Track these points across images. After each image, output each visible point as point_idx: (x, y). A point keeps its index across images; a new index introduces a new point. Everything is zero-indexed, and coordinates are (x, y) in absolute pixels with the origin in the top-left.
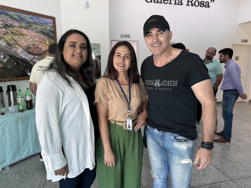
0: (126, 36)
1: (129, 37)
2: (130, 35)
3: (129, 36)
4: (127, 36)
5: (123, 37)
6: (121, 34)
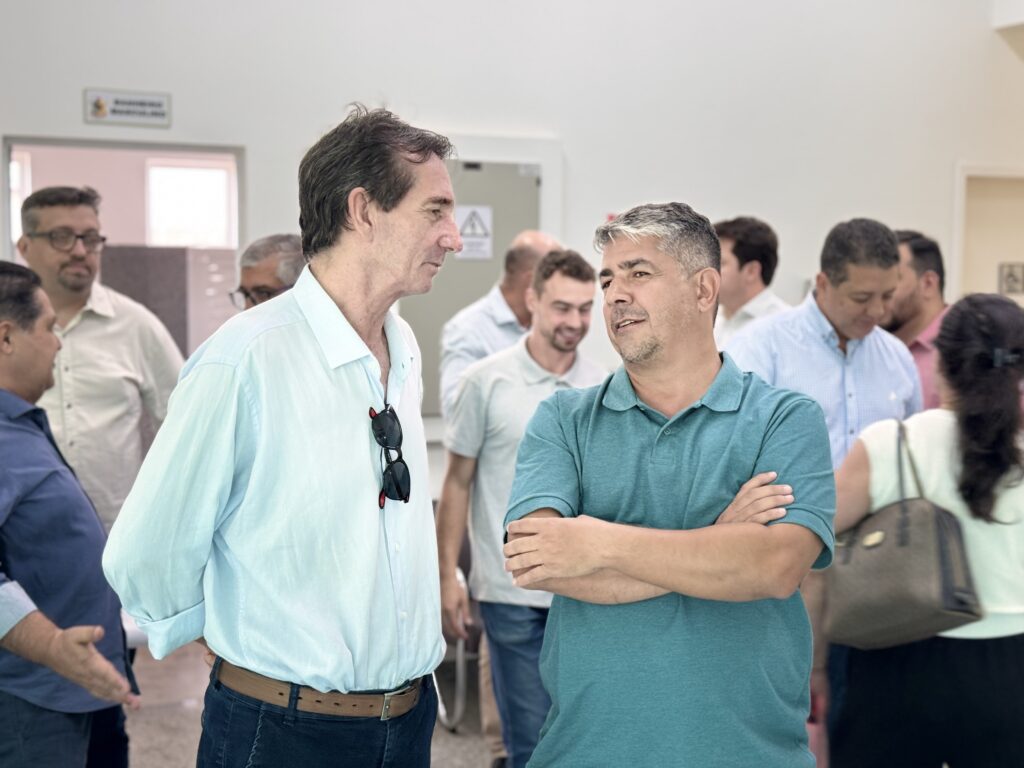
0: (130, 103)
1: (162, 115)
2: (164, 100)
3: (159, 105)
4: (142, 104)
5: (110, 118)
6: (85, 92)
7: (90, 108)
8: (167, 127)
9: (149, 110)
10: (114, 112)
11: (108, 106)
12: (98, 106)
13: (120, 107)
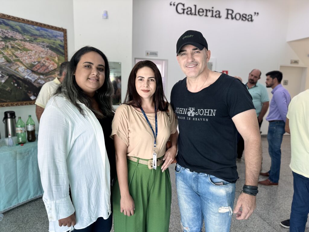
2: (157, 52)
5: (149, 55)
6: (146, 51)
7: (146, 54)
8: (157, 56)
9: (155, 54)
10: (150, 54)
11: (149, 53)
12: (148, 54)
13: (151, 54)
